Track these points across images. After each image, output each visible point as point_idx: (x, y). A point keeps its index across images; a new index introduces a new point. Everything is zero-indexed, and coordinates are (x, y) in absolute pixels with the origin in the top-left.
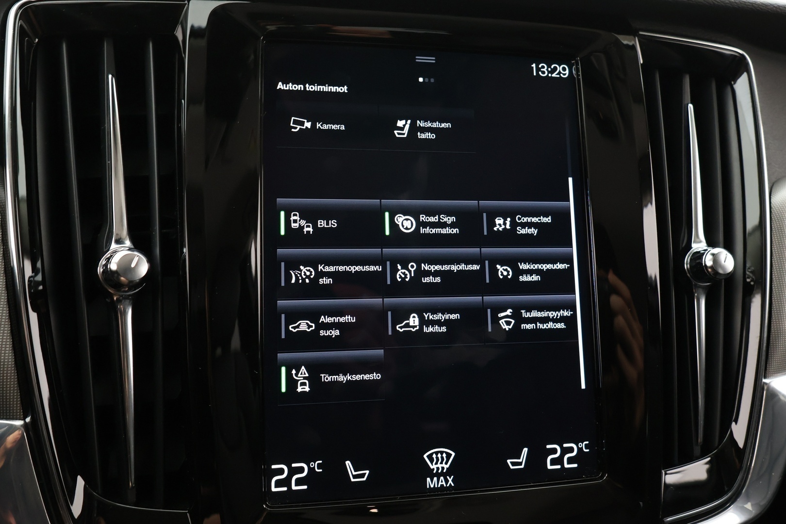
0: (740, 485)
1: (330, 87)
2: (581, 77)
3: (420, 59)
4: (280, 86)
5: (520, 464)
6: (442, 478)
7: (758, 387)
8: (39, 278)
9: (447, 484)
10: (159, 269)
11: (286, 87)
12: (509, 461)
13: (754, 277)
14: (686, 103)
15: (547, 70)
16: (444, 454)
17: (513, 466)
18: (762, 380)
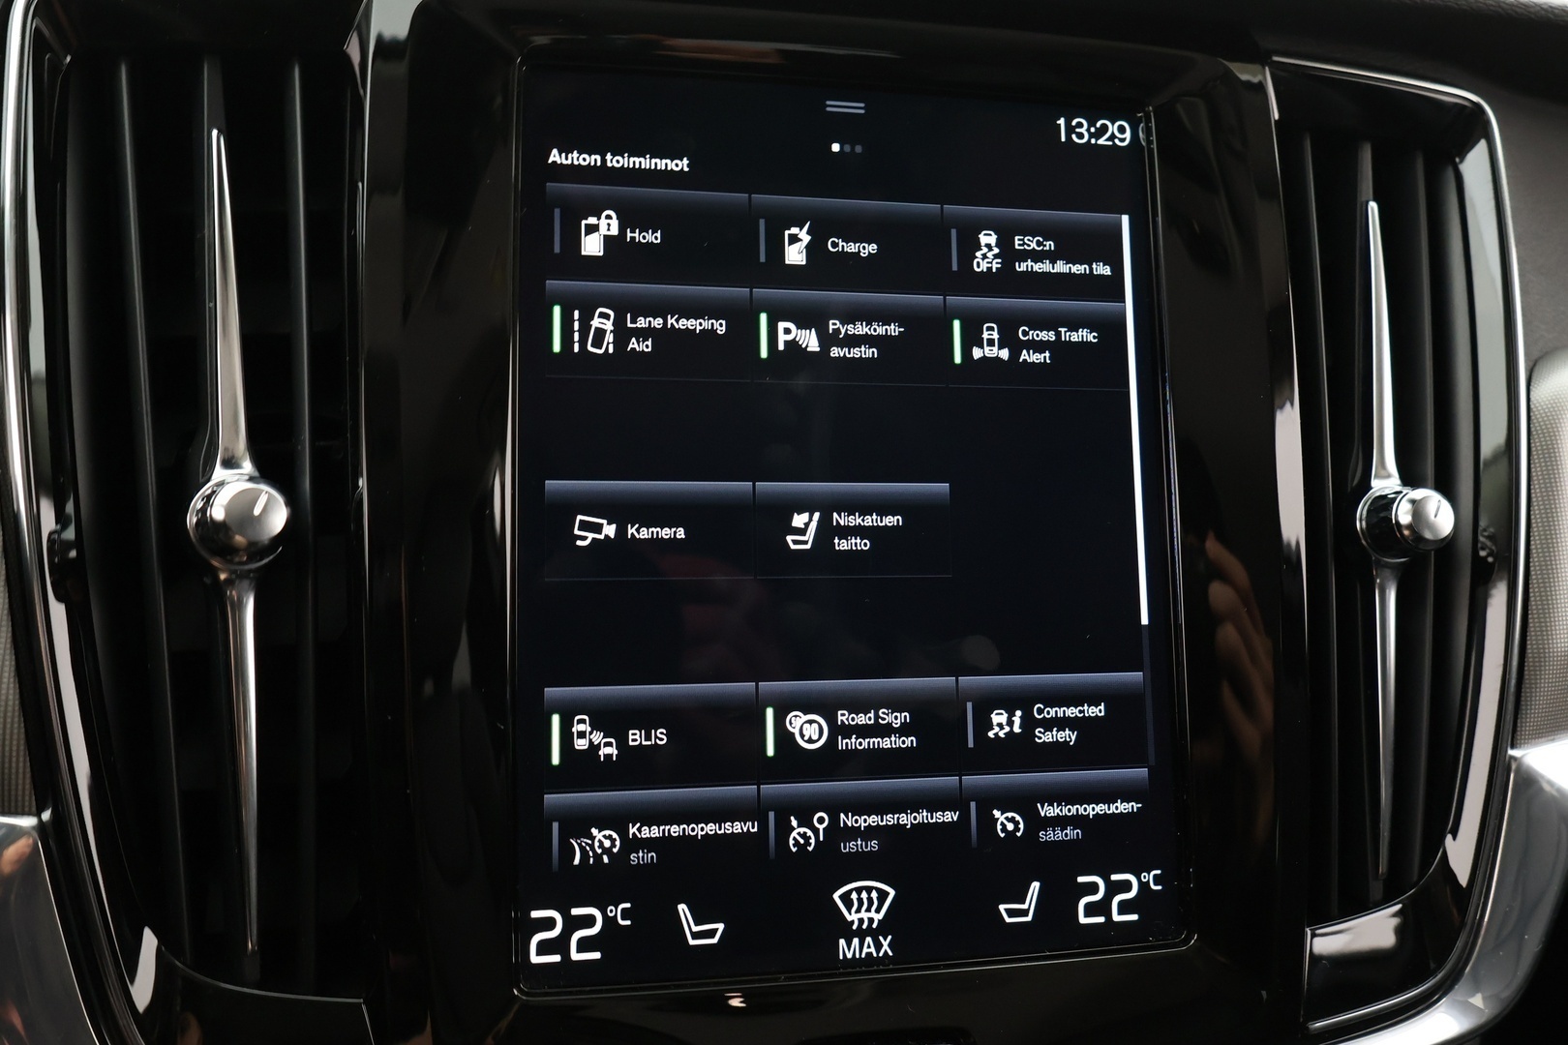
0: (1460, 958)
1: (653, 161)
2: (1155, 146)
3: (835, 106)
4: (555, 156)
5: (1025, 913)
6: (869, 939)
7: (1500, 765)
8: (70, 534)
9: (878, 952)
10: (310, 519)
11: (567, 159)
12: (1002, 907)
13: (1494, 548)
14: (1364, 199)
15: (1088, 130)
16: (874, 891)
17: (1010, 917)
18: (1506, 751)
